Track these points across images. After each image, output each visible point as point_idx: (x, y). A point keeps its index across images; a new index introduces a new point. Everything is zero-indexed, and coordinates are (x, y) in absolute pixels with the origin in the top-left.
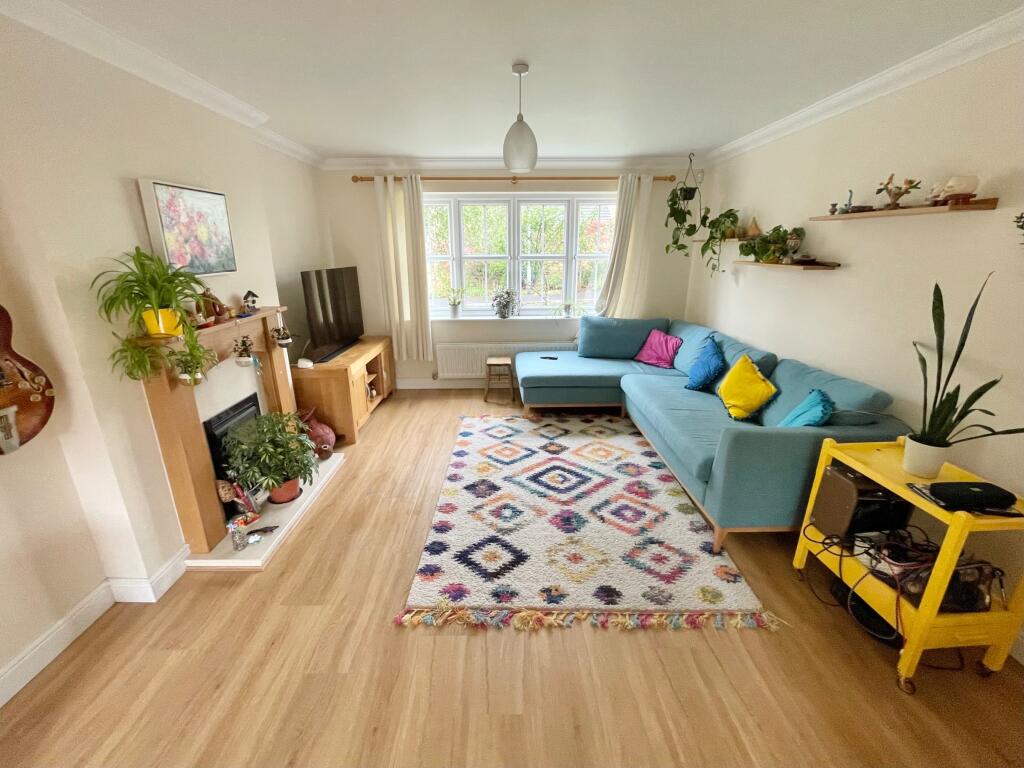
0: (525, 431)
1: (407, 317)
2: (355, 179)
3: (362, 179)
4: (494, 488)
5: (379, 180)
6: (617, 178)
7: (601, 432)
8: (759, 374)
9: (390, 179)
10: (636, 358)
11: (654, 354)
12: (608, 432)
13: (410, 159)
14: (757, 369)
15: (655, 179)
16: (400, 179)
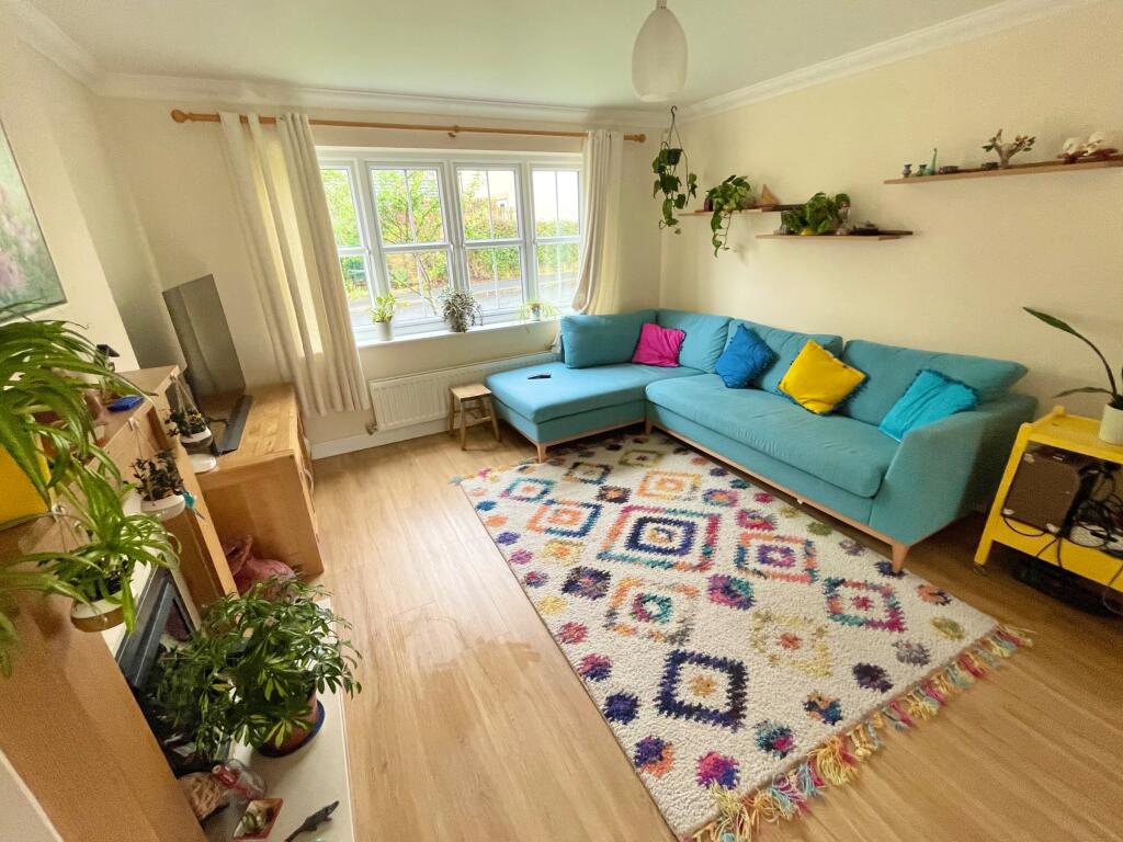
0: (558, 480)
1: (317, 347)
2: (179, 116)
3: (193, 117)
4: (601, 577)
5: (232, 121)
6: (584, 135)
7: (643, 459)
8: (836, 360)
9: (253, 120)
10: (635, 360)
11: (655, 353)
12: (652, 456)
13: (284, 86)
14: (831, 355)
15: (626, 138)
16: (272, 121)
